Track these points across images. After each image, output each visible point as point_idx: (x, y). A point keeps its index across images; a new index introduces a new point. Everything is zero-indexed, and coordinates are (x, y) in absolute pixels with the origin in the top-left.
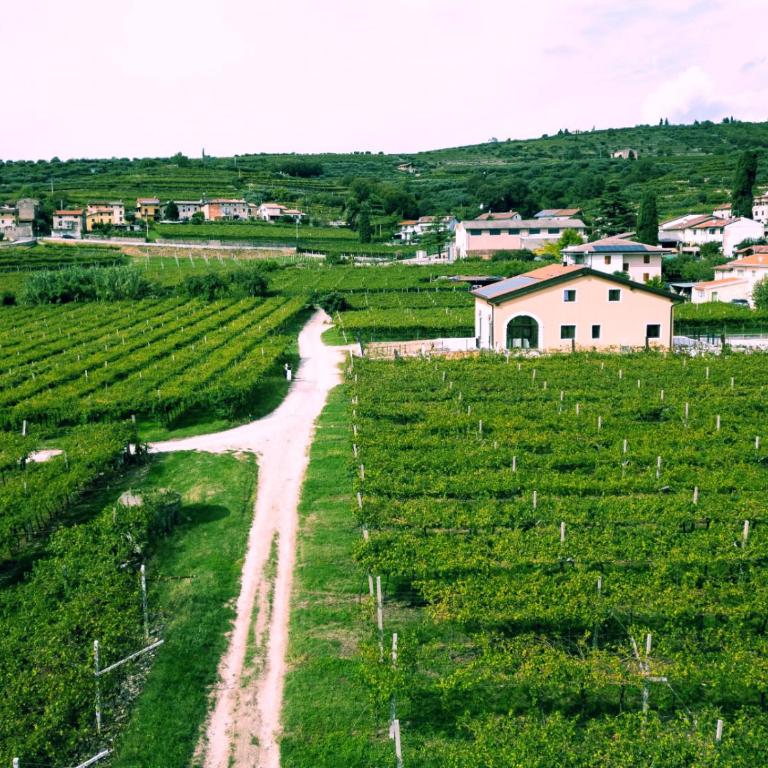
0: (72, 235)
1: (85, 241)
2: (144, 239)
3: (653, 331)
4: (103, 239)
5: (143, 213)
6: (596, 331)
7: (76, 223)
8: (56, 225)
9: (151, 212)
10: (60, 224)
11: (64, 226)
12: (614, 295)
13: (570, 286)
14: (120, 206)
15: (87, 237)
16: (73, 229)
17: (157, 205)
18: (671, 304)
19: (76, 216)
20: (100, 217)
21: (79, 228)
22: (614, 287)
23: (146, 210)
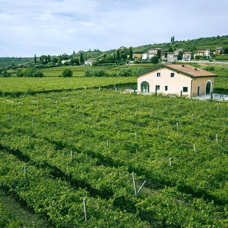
0: (188, 60)
1: (191, 61)
2: (209, 61)
3: (185, 89)
4: (197, 61)
5: (216, 52)
6: (166, 88)
7: (189, 56)
8: (183, 57)
9: (219, 52)
10: (185, 56)
11: (186, 57)
12: (172, 75)
13: (159, 71)
14: (209, 50)
15: (192, 60)
16: (188, 58)
17: (221, 49)
18: (192, 79)
19: (189, 54)
20: (199, 54)
21: (190, 57)
22: (172, 72)
23: (217, 51)
